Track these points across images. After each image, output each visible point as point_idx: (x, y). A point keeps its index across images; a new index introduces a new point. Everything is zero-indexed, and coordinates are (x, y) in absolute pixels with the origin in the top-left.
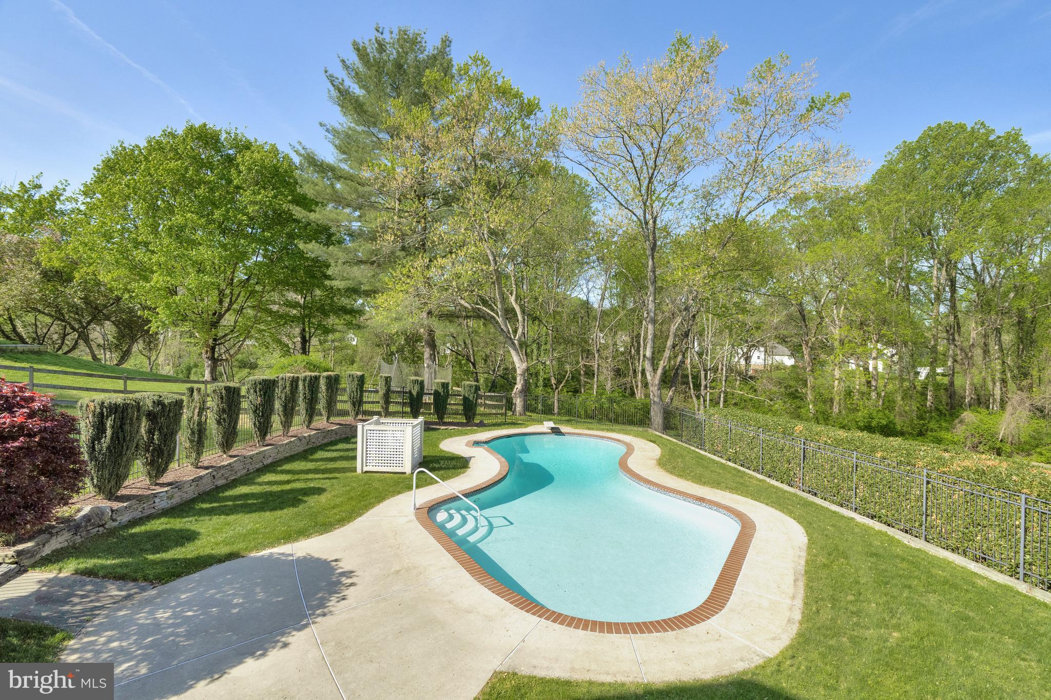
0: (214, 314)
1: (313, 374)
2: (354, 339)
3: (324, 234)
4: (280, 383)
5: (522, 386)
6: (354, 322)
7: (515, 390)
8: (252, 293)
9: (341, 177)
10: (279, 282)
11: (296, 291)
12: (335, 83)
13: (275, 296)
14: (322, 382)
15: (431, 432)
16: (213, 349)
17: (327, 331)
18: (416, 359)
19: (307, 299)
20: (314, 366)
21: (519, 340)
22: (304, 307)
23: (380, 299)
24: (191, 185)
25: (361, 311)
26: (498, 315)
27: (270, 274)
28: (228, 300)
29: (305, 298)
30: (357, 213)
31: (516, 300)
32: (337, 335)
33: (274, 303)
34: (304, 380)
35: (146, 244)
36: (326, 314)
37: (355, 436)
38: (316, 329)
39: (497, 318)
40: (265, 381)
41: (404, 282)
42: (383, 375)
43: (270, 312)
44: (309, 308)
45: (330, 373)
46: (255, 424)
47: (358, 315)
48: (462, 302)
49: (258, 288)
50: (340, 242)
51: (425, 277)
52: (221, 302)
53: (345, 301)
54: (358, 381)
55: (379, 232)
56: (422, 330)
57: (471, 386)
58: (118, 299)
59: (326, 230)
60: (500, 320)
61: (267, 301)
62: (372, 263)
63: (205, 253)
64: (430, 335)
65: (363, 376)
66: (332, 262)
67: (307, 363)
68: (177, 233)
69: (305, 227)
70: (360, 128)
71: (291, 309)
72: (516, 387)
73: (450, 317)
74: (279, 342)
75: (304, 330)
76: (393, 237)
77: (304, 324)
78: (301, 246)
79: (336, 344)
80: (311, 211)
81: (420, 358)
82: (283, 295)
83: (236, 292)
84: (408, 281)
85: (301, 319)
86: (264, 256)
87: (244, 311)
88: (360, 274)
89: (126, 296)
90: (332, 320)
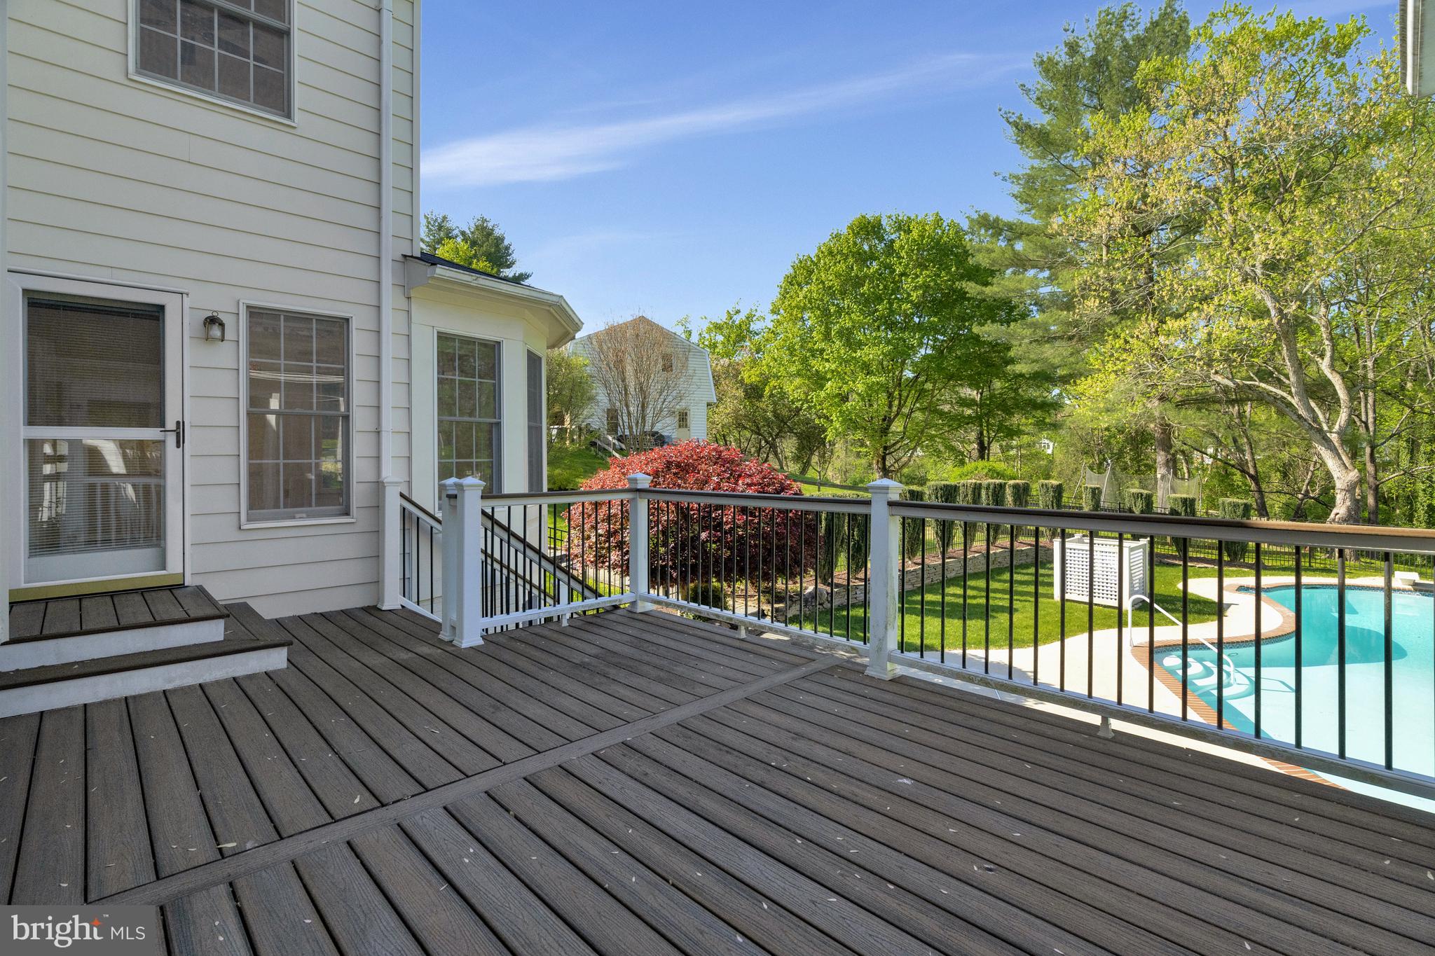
0: (884, 420)
1: (998, 481)
2: (1048, 446)
3: (1004, 310)
4: (962, 490)
5: (1349, 509)
6: (1047, 420)
7: (1332, 516)
8: (922, 392)
9: (1022, 234)
10: (951, 377)
11: (970, 386)
12: (1011, 120)
13: (947, 395)
14: (1008, 491)
15: (1165, 568)
16: (884, 459)
17: (1012, 433)
18: (1144, 468)
19: (984, 394)
20: (998, 474)
21: (1341, 433)
22: (981, 405)
23: (1083, 385)
24: (859, 282)
25: (1056, 403)
26: (1290, 393)
27: (940, 369)
28: (896, 402)
29: (981, 394)
30: (1047, 273)
31: (1332, 367)
32: (1026, 439)
33: (945, 402)
34: (988, 488)
35: (822, 351)
36: (1009, 412)
37: (1052, 562)
38: (997, 432)
39: (1289, 398)
40: (946, 486)
41: (1118, 359)
42: (1089, 486)
43: (942, 414)
44: (988, 405)
45: (1017, 481)
46: (937, 533)
47: (1052, 411)
48: (1219, 378)
49: (929, 386)
50: (1024, 316)
51: (1151, 348)
52: (890, 406)
53: (1034, 393)
54: (1054, 492)
55: (1077, 296)
56: (1152, 426)
57: (1236, 506)
58: (798, 410)
59: (1005, 303)
60: (1295, 401)
61: (938, 400)
62: (1070, 338)
63: (870, 353)
64: (1164, 431)
65: (1060, 486)
66: (1015, 343)
67: (990, 470)
68: (847, 336)
69: (978, 306)
70: (1045, 164)
71: (965, 409)
72: (1335, 511)
73: (1202, 402)
74: (952, 449)
75: (981, 433)
76: (1097, 301)
77: (981, 426)
78: (976, 329)
79: (1023, 452)
80: (986, 284)
81: (1151, 467)
82: (957, 393)
83: (904, 394)
84: (1124, 356)
85: (977, 419)
86: (933, 347)
87: (913, 415)
88: (1053, 354)
89: (805, 406)
90: (1017, 419)
